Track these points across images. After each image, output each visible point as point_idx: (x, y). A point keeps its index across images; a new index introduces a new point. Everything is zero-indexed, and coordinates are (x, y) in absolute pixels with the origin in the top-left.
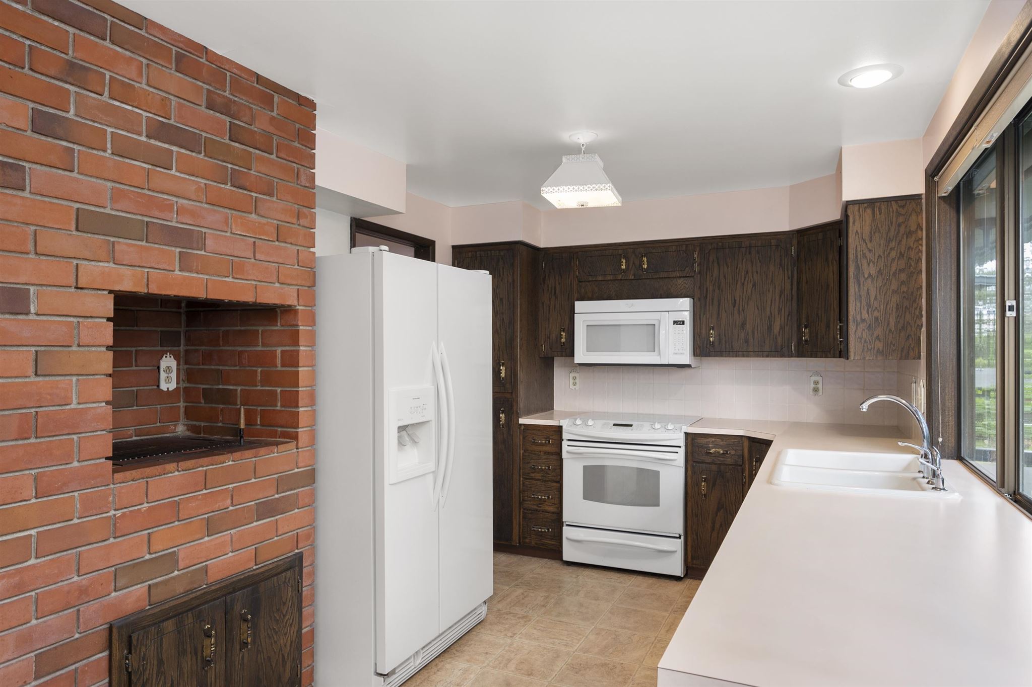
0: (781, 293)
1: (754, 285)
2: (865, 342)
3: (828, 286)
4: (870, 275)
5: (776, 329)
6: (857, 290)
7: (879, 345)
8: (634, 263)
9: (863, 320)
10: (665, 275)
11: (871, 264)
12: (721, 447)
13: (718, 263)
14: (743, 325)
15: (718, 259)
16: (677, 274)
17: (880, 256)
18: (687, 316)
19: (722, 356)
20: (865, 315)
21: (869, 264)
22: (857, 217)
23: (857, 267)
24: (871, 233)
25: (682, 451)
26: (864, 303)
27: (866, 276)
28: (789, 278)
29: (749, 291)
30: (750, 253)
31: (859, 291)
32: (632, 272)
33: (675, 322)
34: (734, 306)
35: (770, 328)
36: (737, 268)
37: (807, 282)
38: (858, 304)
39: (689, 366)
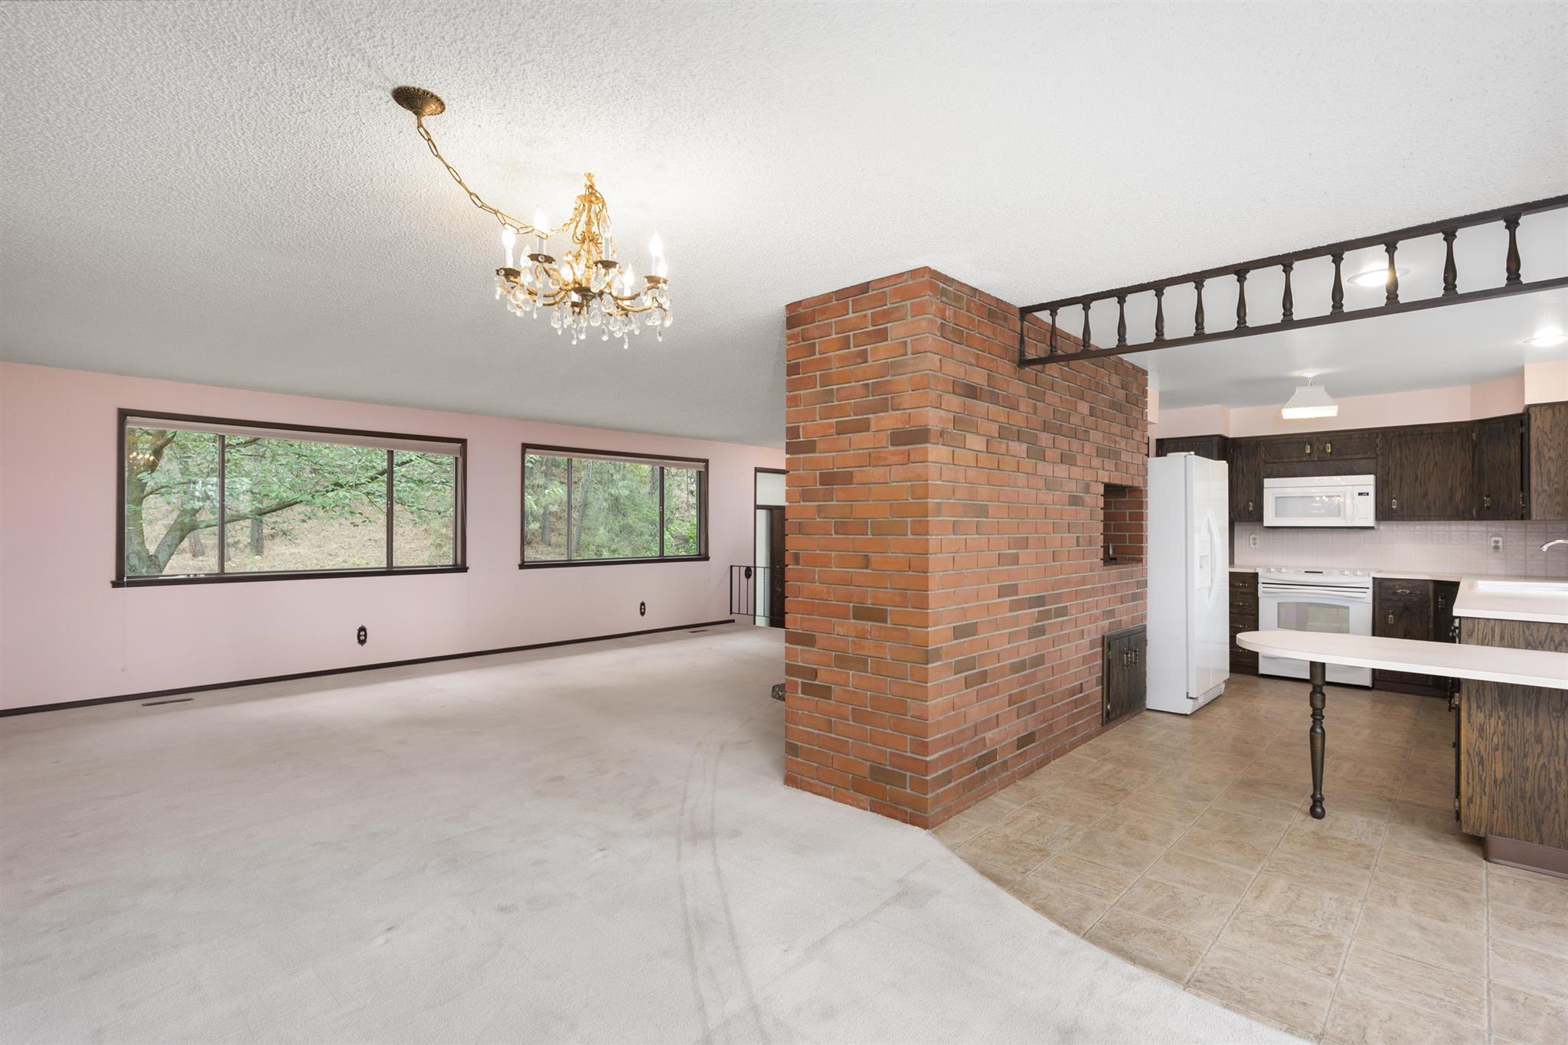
0: (1463, 470)
1: (1436, 464)
2: (1546, 507)
3: (1510, 465)
4: (1550, 458)
5: (1458, 497)
6: (1538, 469)
7: (1559, 509)
8: (1318, 448)
9: (1544, 491)
10: (1349, 457)
11: (1552, 450)
12: (1408, 588)
13: (1400, 447)
14: (1425, 495)
15: (1400, 443)
16: (1361, 456)
17: (1559, 444)
18: (1371, 490)
19: (1404, 520)
20: (1546, 487)
21: (1549, 450)
22: (1538, 416)
23: (1539, 453)
24: (1551, 427)
25: (1370, 592)
26: (1545, 478)
27: (1547, 458)
28: (1470, 457)
29: (1431, 469)
30: (1432, 438)
31: (1540, 469)
32: (1317, 455)
33: (1360, 494)
34: (1416, 480)
35: (1451, 498)
36: (1419, 450)
37: (1488, 461)
38: (1540, 480)
39: (1372, 528)
